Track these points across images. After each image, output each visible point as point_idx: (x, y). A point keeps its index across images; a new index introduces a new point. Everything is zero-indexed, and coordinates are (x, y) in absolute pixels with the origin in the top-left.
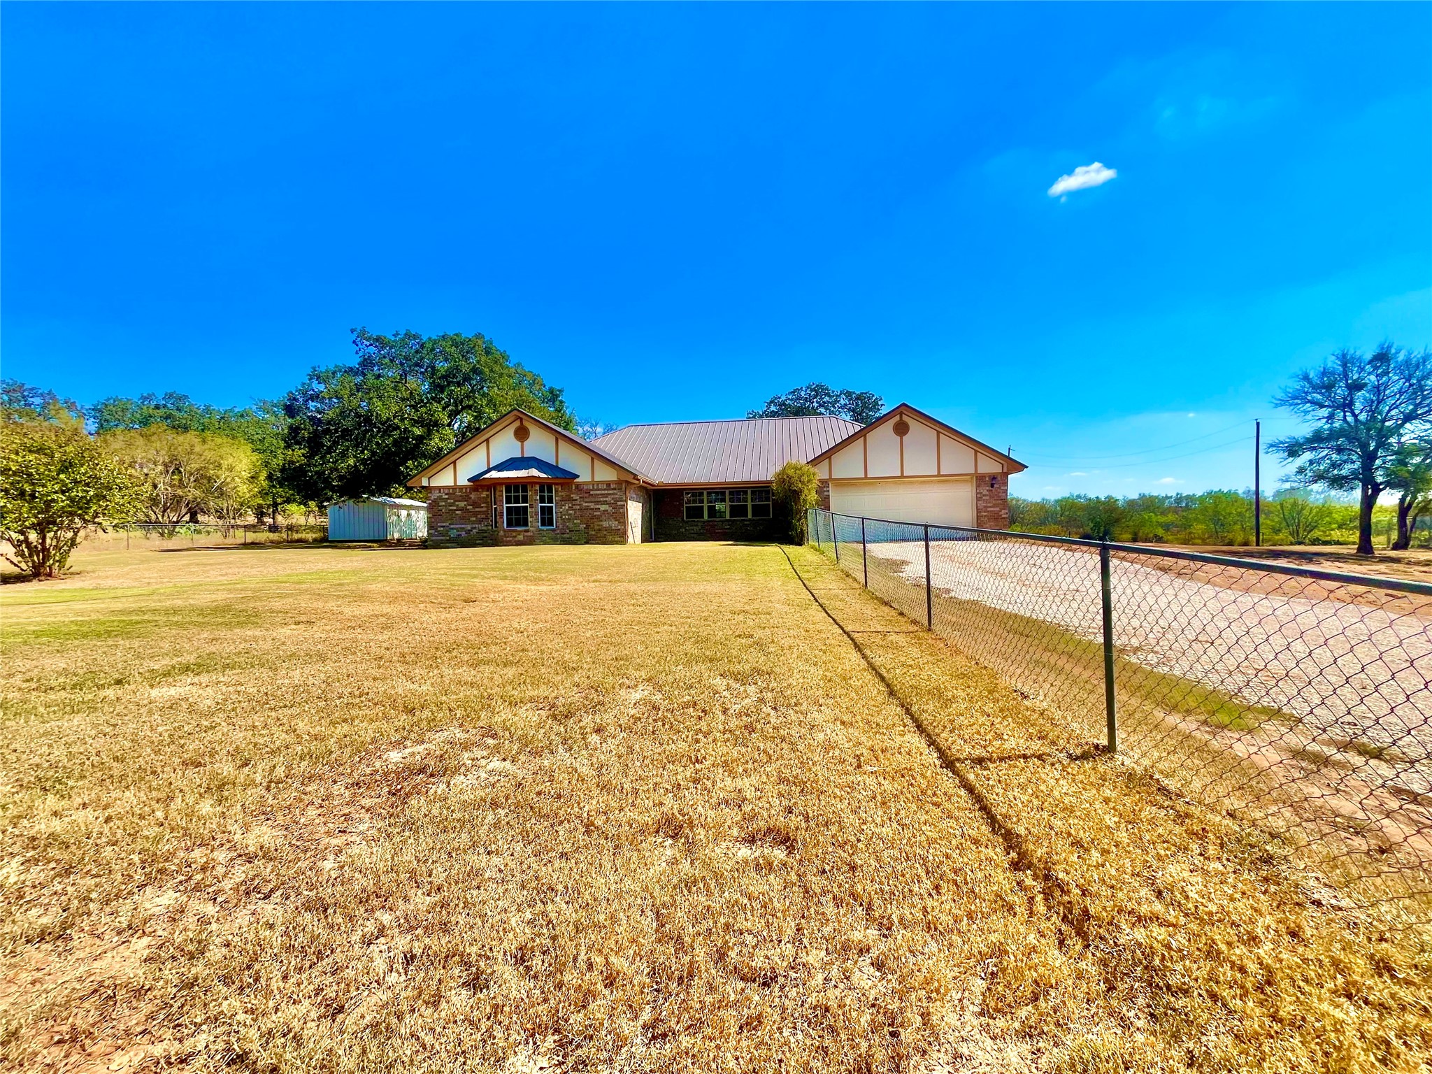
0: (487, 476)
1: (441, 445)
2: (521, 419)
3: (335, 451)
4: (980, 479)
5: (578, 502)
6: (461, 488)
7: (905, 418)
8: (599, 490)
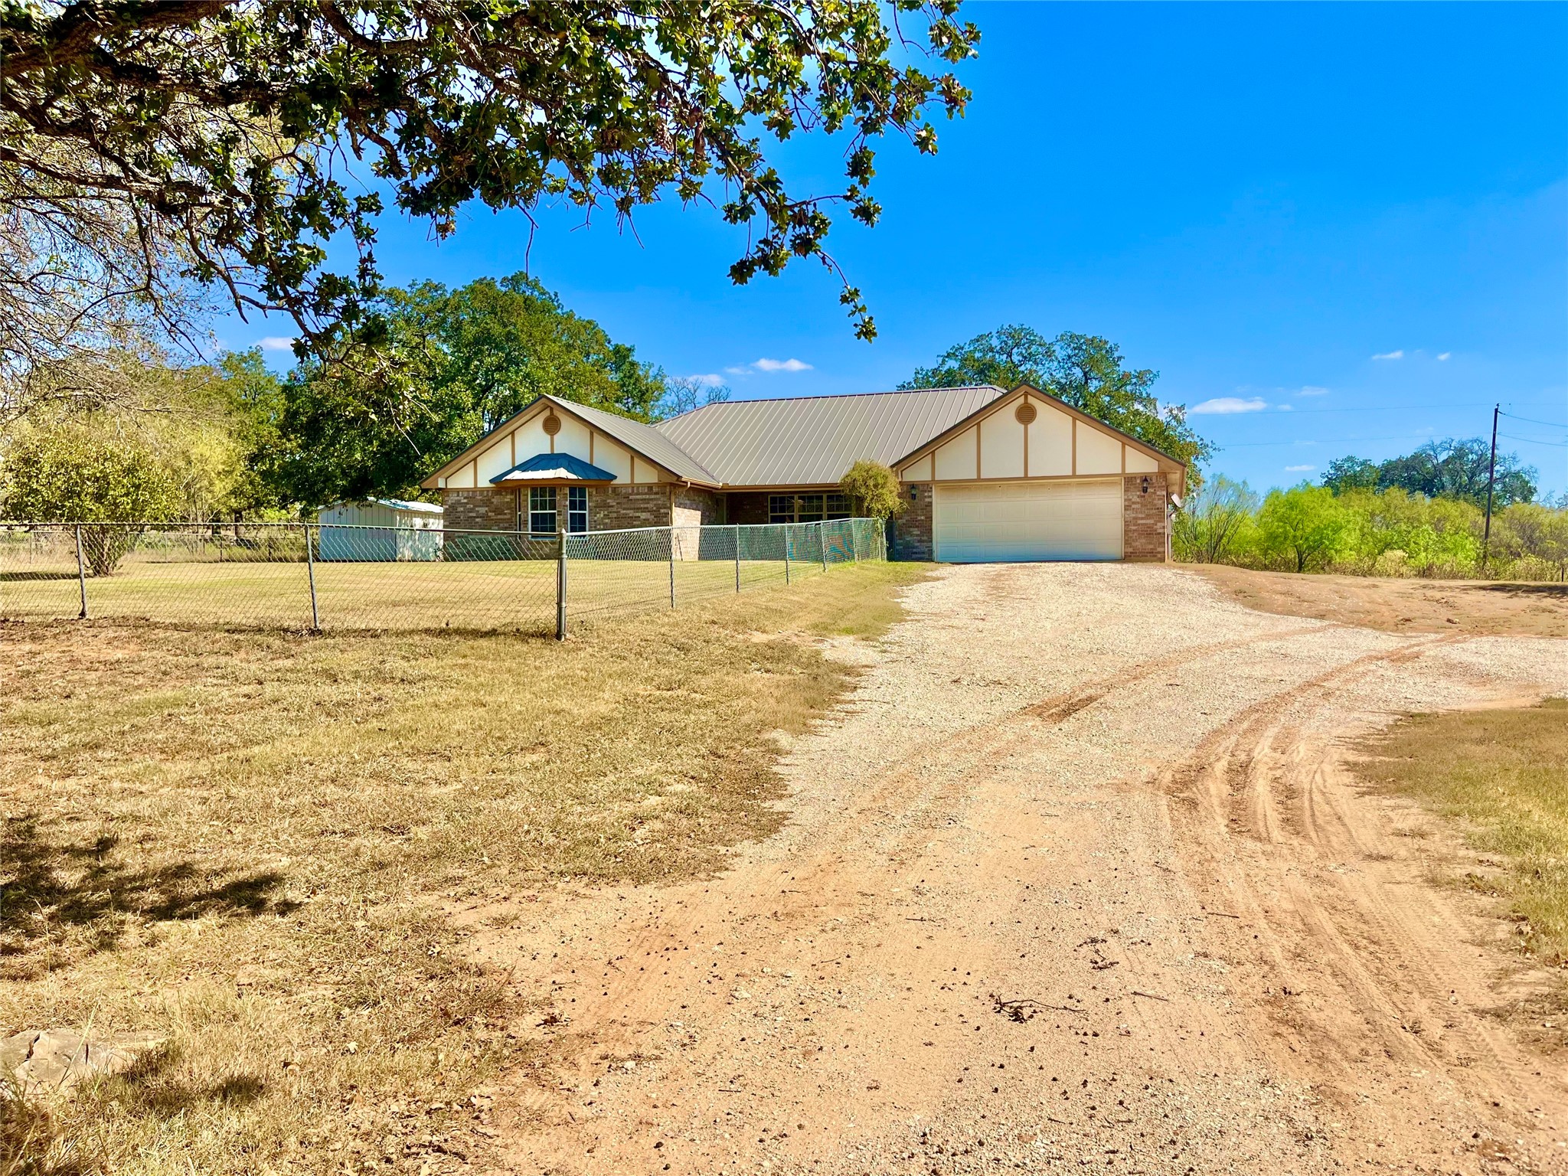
0: (508, 477)
2: (552, 409)
3: (339, 443)
4: (1129, 480)
5: (615, 509)
6: (482, 490)
7: (1031, 400)
8: (638, 494)
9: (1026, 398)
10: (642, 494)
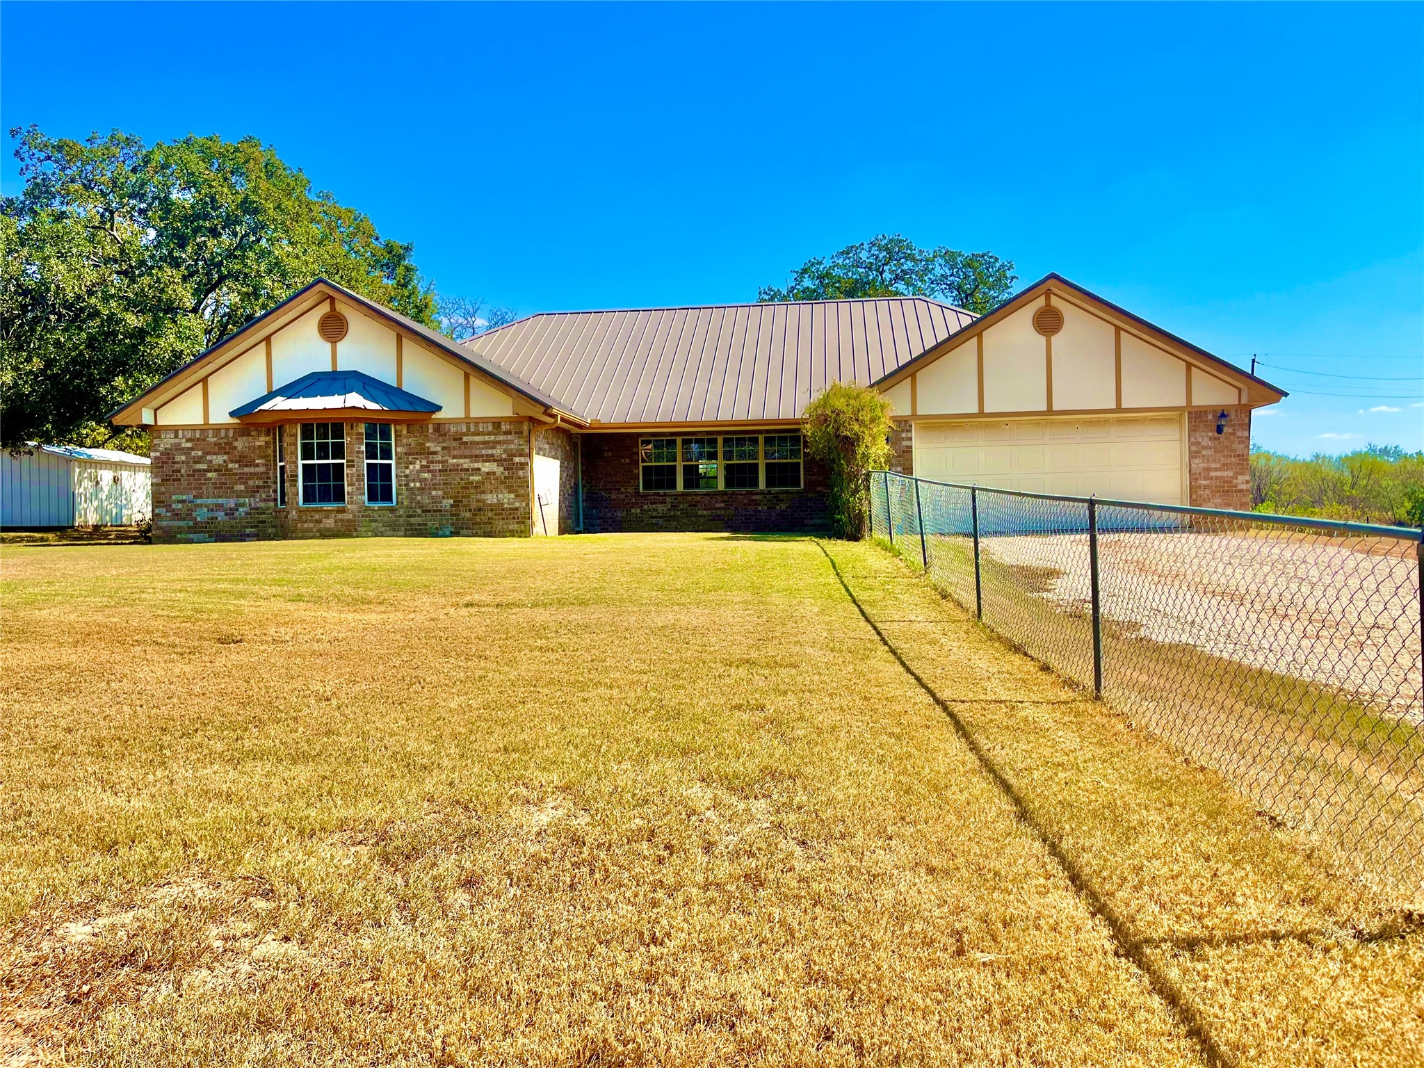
0: (265, 406)
1: (179, 346)
2: (332, 300)
4: (1196, 416)
5: (439, 458)
6: (217, 429)
7: (1055, 301)
8: (478, 434)
9: (1048, 299)
10: (483, 434)
